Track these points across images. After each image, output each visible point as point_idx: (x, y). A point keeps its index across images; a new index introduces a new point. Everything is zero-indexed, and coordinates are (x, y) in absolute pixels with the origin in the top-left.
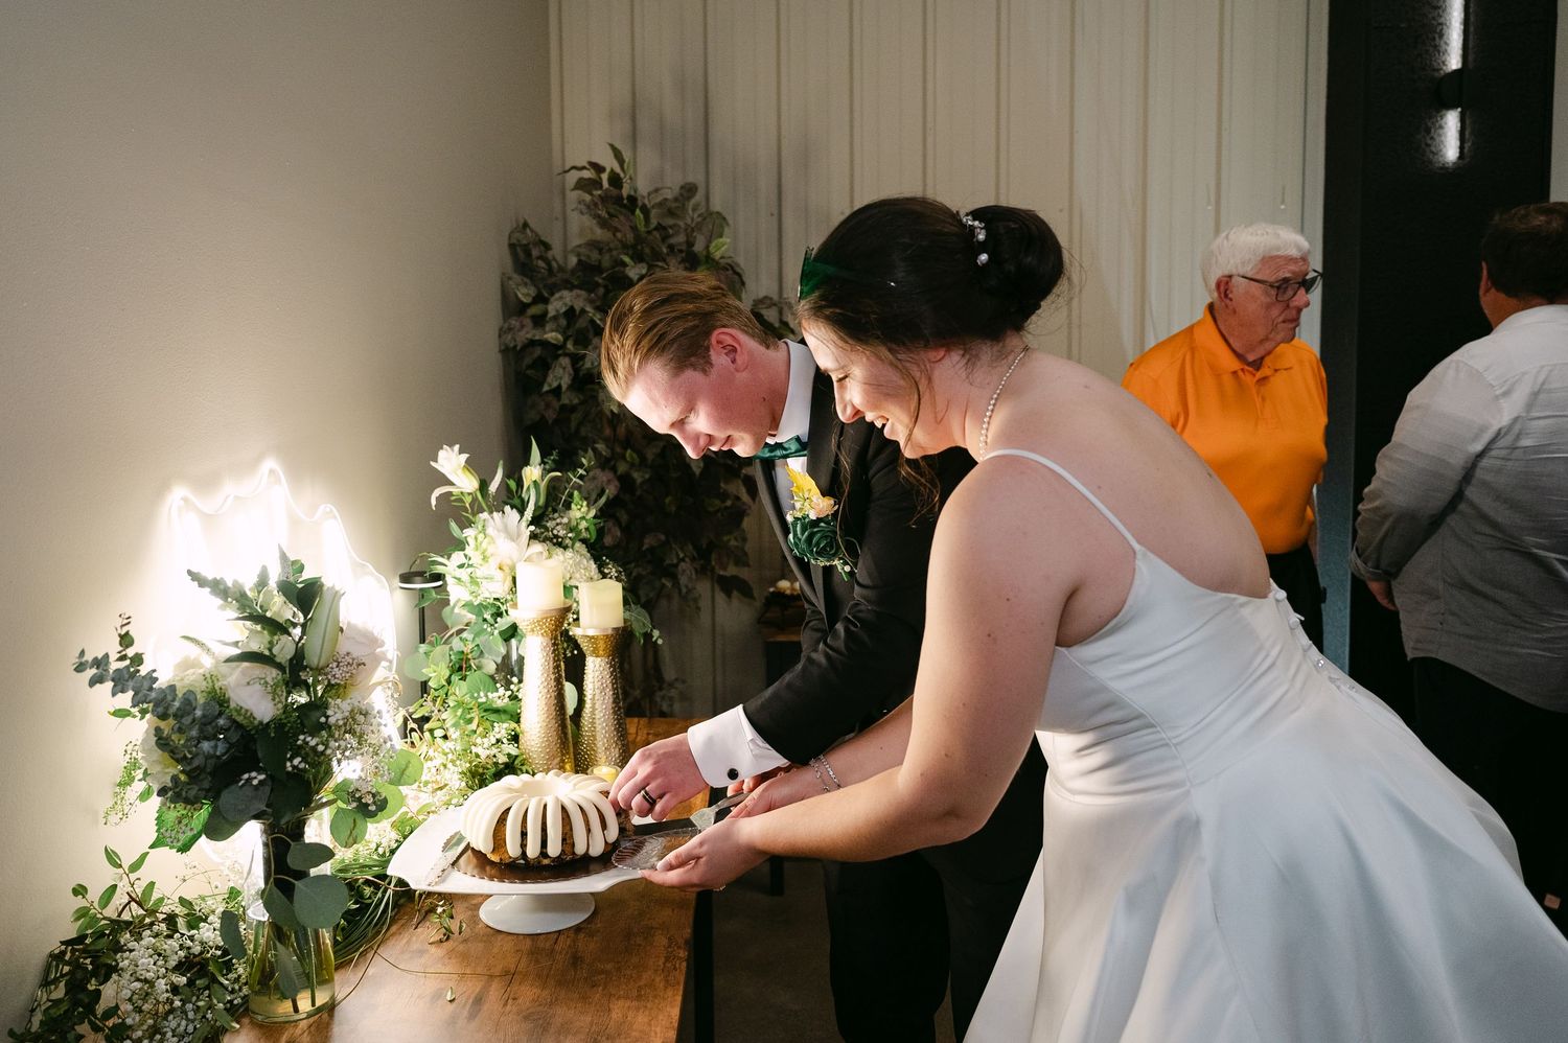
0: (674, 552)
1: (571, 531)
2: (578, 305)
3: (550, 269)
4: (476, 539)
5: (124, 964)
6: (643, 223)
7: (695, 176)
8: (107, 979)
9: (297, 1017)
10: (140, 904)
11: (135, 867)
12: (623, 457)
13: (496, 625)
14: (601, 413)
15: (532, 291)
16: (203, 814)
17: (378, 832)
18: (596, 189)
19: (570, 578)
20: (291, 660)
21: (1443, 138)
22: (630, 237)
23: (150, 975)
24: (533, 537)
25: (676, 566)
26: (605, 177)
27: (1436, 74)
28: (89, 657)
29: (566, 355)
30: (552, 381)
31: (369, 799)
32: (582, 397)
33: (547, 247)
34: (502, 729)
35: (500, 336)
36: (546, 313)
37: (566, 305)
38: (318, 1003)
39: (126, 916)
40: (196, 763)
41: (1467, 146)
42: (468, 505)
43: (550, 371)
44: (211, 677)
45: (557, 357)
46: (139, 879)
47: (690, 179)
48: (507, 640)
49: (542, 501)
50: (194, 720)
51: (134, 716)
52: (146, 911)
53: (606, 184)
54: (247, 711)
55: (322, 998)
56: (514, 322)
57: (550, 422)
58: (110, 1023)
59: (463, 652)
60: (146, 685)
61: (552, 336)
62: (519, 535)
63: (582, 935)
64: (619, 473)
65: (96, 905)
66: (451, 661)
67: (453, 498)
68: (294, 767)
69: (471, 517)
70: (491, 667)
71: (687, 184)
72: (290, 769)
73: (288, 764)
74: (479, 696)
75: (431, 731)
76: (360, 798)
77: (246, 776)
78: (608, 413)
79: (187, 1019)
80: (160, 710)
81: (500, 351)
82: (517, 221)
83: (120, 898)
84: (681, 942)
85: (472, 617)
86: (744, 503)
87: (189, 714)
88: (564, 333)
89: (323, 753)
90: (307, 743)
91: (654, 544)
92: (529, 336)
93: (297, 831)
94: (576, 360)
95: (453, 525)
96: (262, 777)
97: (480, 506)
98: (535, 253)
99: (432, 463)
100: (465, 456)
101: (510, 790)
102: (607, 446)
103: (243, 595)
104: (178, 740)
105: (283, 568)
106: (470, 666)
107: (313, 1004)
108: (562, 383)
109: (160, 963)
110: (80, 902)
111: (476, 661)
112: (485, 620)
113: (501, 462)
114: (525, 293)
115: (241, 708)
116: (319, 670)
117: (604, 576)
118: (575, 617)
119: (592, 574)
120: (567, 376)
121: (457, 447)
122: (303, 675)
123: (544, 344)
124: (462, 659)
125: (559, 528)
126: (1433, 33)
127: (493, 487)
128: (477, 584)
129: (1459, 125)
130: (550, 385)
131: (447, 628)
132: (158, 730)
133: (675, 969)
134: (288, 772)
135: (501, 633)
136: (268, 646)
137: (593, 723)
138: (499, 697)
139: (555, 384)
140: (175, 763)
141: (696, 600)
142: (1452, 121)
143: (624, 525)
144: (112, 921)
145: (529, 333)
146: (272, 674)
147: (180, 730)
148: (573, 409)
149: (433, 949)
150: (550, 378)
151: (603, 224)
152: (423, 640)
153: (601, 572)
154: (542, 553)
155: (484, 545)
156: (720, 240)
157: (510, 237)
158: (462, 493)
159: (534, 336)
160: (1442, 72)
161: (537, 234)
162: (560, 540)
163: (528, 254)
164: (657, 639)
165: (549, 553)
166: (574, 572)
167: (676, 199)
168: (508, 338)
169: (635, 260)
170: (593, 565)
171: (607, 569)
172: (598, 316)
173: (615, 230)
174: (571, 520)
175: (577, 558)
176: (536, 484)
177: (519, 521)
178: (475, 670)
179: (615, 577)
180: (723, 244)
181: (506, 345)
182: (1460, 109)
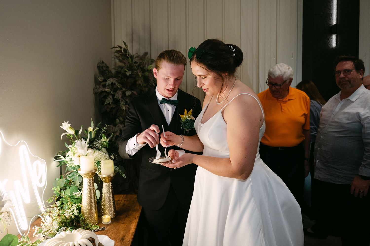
1: (102, 145)
2: (114, 82)
3: (108, 73)
4: (72, 148)
6: (131, 61)
7: (148, 50)
13: (77, 173)
14: (121, 109)
15: (103, 78)
18: (120, 53)
19: (100, 159)
21: (332, 41)
22: (128, 65)
24: (89, 147)
26: (122, 49)
27: (330, 25)
29: (111, 95)
32: (116, 105)
33: (108, 67)
34: (75, 206)
35: (94, 90)
36: (106, 84)
37: (111, 82)
41: (338, 43)
42: (71, 138)
43: (106, 99)
45: (109, 95)
47: (146, 51)
49: (93, 136)
53: (123, 51)
56: (98, 86)
61: (107, 90)
62: (85, 146)
66: (66, 183)
67: (67, 136)
69: (72, 141)
70: (78, 184)
71: (145, 52)
74: (73, 194)
78: (123, 110)
81: (94, 94)
82: (100, 61)
88: (110, 89)
92: (101, 90)
94: (113, 96)
95: (66, 144)
97: (76, 138)
99: (60, 127)
100: (70, 124)
106: (72, 184)
108: (110, 102)
111: (74, 182)
113: (82, 126)
114: (100, 79)
119: (107, 157)
120: (111, 100)
121: (68, 122)
123: (106, 92)
124: (69, 182)
125: (98, 144)
126: (329, 15)
127: (80, 133)
129: (336, 38)
130: (106, 103)
138: (77, 194)
139: (108, 102)
142: (334, 37)
145: (101, 89)
148: (114, 108)
150: (107, 101)
151: (120, 61)
153: (110, 157)
154: (92, 152)
155: (74, 150)
156: (151, 65)
157: (98, 65)
158: (70, 135)
159: (103, 90)
160: (332, 25)
161: (106, 64)
162: (98, 148)
163: (103, 69)
164: (124, 177)
165: (94, 152)
166: (101, 157)
167: (143, 56)
168: (96, 90)
169: (129, 70)
170: (107, 155)
171: (111, 156)
172: (119, 85)
173: (124, 63)
174: (101, 142)
175: (103, 153)
176: (90, 132)
177: (85, 143)
178: (73, 185)
179: (114, 158)
180: (151, 67)
181: (95, 92)
182: (336, 34)
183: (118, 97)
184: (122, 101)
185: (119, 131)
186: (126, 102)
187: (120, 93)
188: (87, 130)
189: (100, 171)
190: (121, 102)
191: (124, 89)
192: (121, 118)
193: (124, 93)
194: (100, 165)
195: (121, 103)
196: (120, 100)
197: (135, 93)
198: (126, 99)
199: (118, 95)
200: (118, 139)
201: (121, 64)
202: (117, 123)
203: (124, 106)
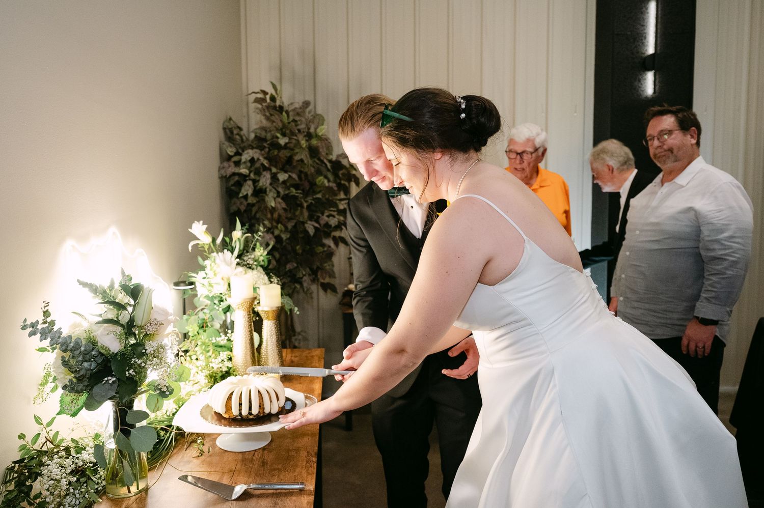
0: (301, 272)
1: (255, 261)
2: (256, 157)
3: (242, 140)
4: (211, 265)
5: (45, 472)
6: (286, 118)
7: (309, 98)
8: (36, 479)
9: (130, 495)
10: (51, 442)
11: (49, 424)
12: (277, 227)
13: (220, 306)
14: (266, 207)
15: (234, 150)
16: (84, 397)
17: (168, 405)
18: (264, 102)
19: (257, 283)
20: (128, 323)
21: (646, 84)
22: (280, 125)
23: (58, 477)
24: (238, 264)
25: (302, 278)
26: (268, 97)
27: (643, 56)
28: (28, 322)
29: (250, 179)
30: (244, 192)
31: (164, 389)
32: (258, 200)
33: (240, 129)
34: (224, 355)
35: (219, 171)
36: (240, 161)
37: (250, 156)
38: (140, 488)
39: (45, 449)
40: (82, 373)
41: (657, 88)
42: (206, 250)
43: (242, 187)
44: (89, 331)
45: (246, 181)
46: (51, 430)
47: (307, 99)
48: (225, 313)
49: (243, 247)
50: (80, 352)
51: (49, 351)
52: (55, 445)
53: (268, 100)
54: (107, 347)
55: (142, 486)
56: (226, 164)
57: (242, 210)
58: (37, 501)
59: (204, 319)
60: (57, 335)
61: (244, 171)
62: (231, 263)
63: (266, 452)
64: (275, 235)
65: (30, 443)
66: (199, 323)
67: (200, 246)
68: (130, 374)
69: (208, 255)
70: (217, 325)
71: (305, 101)
72: (128, 375)
73: (127, 373)
74: (212, 340)
75: (190, 356)
76: (161, 389)
77: (106, 379)
78: (271, 208)
79: (76, 497)
80: (64, 348)
81: (219, 178)
82: (227, 117)
83: (42, 440)
84: (313, 453)
85: (209, 302)
86: (333, 249)
87: (78, 349)
88: (249, 170)
89: (144, 367)
90: (136, 362)
91: (291, 268)
92: (233, 171)
93: (130, 405)
94: (255, 182)
95: (200, 259)
96: (114, 379)
97: (212, 249)
98: (235, 132)
99: (189, 230)
100: (205, 226)
101: (233, 383)
102: (269, 222)
103: (105, 292)
104: (73, 362)
105: (123, 278)
106: (208, 325)
107: (138, 489)
108: (248, 193)
109: (63, 471)
110: (22, 442)
111: (211, 323)
112: (215, 304)
113: (222, 229)
114: (231, 151)
115: (104, 346)
116: (141, 327)
117: (271, 282)
118: (258, 302)
119: (266, 281)
120: (251, 189)
121: (201, 222)
122: (133, 330)
123: (240, 175)
124: (204, 322)
125: (250, 260)
126: (640, 37)
127: (218, 241)
128: (212, 287)
129: (653, 78)
130: (243, 194)
131: (196, 308)
132: (63, 357)
133: (311, 466)
134: (127, 377)
135: (223, 310)
136: (117, 316)
137: (267, 352)
138: (222, 340)
139: (245, 193)
140: (71, 373)
141: (311, 294)
142: (650, 76)
143: (277, 259)
144: (38, 451)
145: (232, 169)
146: (119, 329)
147: (73, 357)
148: (253, 205)
149: (195, 460)
150: (243, 190)
151: (268, 119)
152: (184, 313)
153: (270, 280)
154: (242, 272)
155: (214, 269)
156: (321, 128)
157: (223, 124)
158: (204, 244)
159: (235, 171)
160: (646, 55)
161: (236, 123)
162: (250, 266)
163: (232, 132)
165: (246, 272)
166: (258, 280)
167: (301, 108)
168: (223, 172)
169: (283, 136)
170: (266, 278)
171: (272, 279)
172: (265, 161)
173: (273, 122)
174: (256, 256)
175: (259, 274)
176: (239, 240)
177: (231, 257)
180: (324, 129)
181: (222, 175)
182: (653, 71)
183: (265, 184)
184: (270, 190)
186: (278, 192)
187: (267, 177)
188: (231, 237)
190: (270, 192)
191: (274, 170)
195: (268, 195)
196: (268, 190)
197: (294, 176)
198: (278, 186)
199: (264, 180)
201: (267, 123)
203: (274, 200)
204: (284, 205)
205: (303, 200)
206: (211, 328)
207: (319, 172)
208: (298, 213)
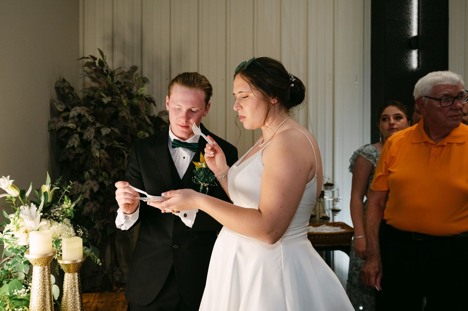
1: (63, 214)
2: (82, 113)
3: (74, 97)
4: (14, 219)
6: (111, 80)
7: (137, 63)
12: (102, 175)
13: (22, 259)
14: (93, 156)
15: (64, 107)
18: (93, 66)
19: (60, 236)
21: (412, 60)
22: (106, 86)
24: (43, 217)
26: (97, 62)
27: (409, 37)
29: (77, 133)
30: (70, 144)
32: (84, 150)
33: (72, 89)
35: (49, 125)
36: (69, 116)
37: (77, 112)
41: (420, 63)
42: (14, 203)
43: (70, 140)
45: (74, 134)
47: (135, 64)
49: (49, 200)
53: (97, 64)
56: (55, 119)
57: (71, 160)
59: (8, 270)
61: (71, 125)
62: (36, 216)
64: (99, 181)
67: (7, 199)
69: (15, 208)
70: (23, 276)
71: (133, 66)
74: (14, 292)
78: (95, 157)
81: (49, 131)
82: (60, 79)
85: (13, 254)
88: (76, 124)
92: (61, 125)
94: (81, 135)
95: (5, 212)
97: (20, 202)
98: (67, 91)
100: (12, 181)
102: (95, 170)
106: (12, 276)
108: (75, 144)
113: (32, 183)
114: (60, 108)
119: (71, 233)
120: (77, 142)
121: (9, 177)
123: (69, 128)
124: (8, 274)
125: (57, 212)
126: (407, 23)
127: (28, 194)
129: (417, 56)
130: (69, 145)
137: (66, 304)
138: (21, 293)
139: (72, 145)
142: (414, 54)
145: (61, 124)
148: (81, 155)
150: (70, 142)
151: (94, 80)
153: (76, 232)
155: (18, 222)
156: (142, 88)
157: (56, 85)
158: (11, 197)
159: (63, 125)
160: (411, 37)
161: (69, 84)
162: (57, 218)
163: (64, 91)
164: (99, 263)
165: (51, 224)
166: (62, 233)
167: (129, 72)
168: (52, 126)
169: (107, 95)
170: (72, 229)
171: (79, 231)
172: (90, 117)
173: (100, 83)
174: (63, 209)
175: (64, 226)
176: (45, 194)
177: (37, 210)
178: (14, 279)
179: (82, 234)
180: (143, 90)
181: (51, 128)
182: (417, 50)
183: (89, 137)
184: (95, 143)
185: (88, 191)
186: (102, 145)
187: (91, 131)
188: (39, 190)
189: (59, 255)
190: (93, 145)
191: (98, 125)
192: (93, 171)
193: (98, 131)
194: (60, 245)
195: (93, 147)
196: (92, 142)
197: (116, 130)
198: (102, 140)
199: (88, 134)
200: (87, 204)
201: (94, 84)
202: (86, 179)
203: (98, 151)
204: (107, 156)
205: (124, 151)
206: (15, 279)
207: (140, 128)
208: (120, 162)
